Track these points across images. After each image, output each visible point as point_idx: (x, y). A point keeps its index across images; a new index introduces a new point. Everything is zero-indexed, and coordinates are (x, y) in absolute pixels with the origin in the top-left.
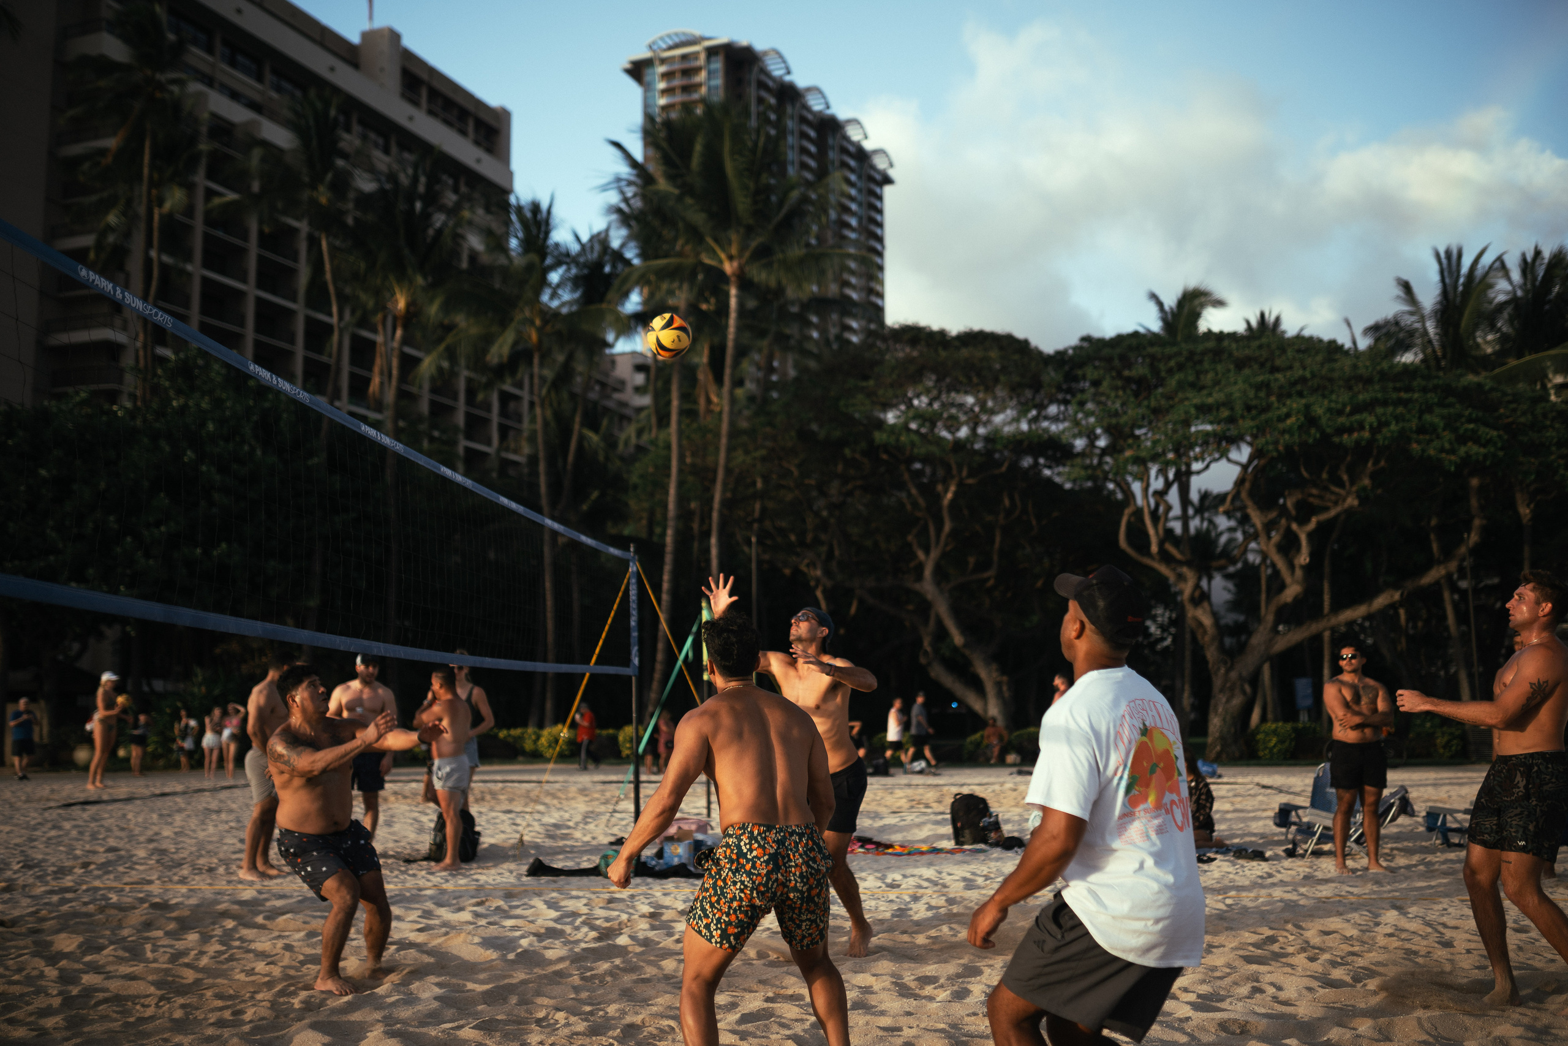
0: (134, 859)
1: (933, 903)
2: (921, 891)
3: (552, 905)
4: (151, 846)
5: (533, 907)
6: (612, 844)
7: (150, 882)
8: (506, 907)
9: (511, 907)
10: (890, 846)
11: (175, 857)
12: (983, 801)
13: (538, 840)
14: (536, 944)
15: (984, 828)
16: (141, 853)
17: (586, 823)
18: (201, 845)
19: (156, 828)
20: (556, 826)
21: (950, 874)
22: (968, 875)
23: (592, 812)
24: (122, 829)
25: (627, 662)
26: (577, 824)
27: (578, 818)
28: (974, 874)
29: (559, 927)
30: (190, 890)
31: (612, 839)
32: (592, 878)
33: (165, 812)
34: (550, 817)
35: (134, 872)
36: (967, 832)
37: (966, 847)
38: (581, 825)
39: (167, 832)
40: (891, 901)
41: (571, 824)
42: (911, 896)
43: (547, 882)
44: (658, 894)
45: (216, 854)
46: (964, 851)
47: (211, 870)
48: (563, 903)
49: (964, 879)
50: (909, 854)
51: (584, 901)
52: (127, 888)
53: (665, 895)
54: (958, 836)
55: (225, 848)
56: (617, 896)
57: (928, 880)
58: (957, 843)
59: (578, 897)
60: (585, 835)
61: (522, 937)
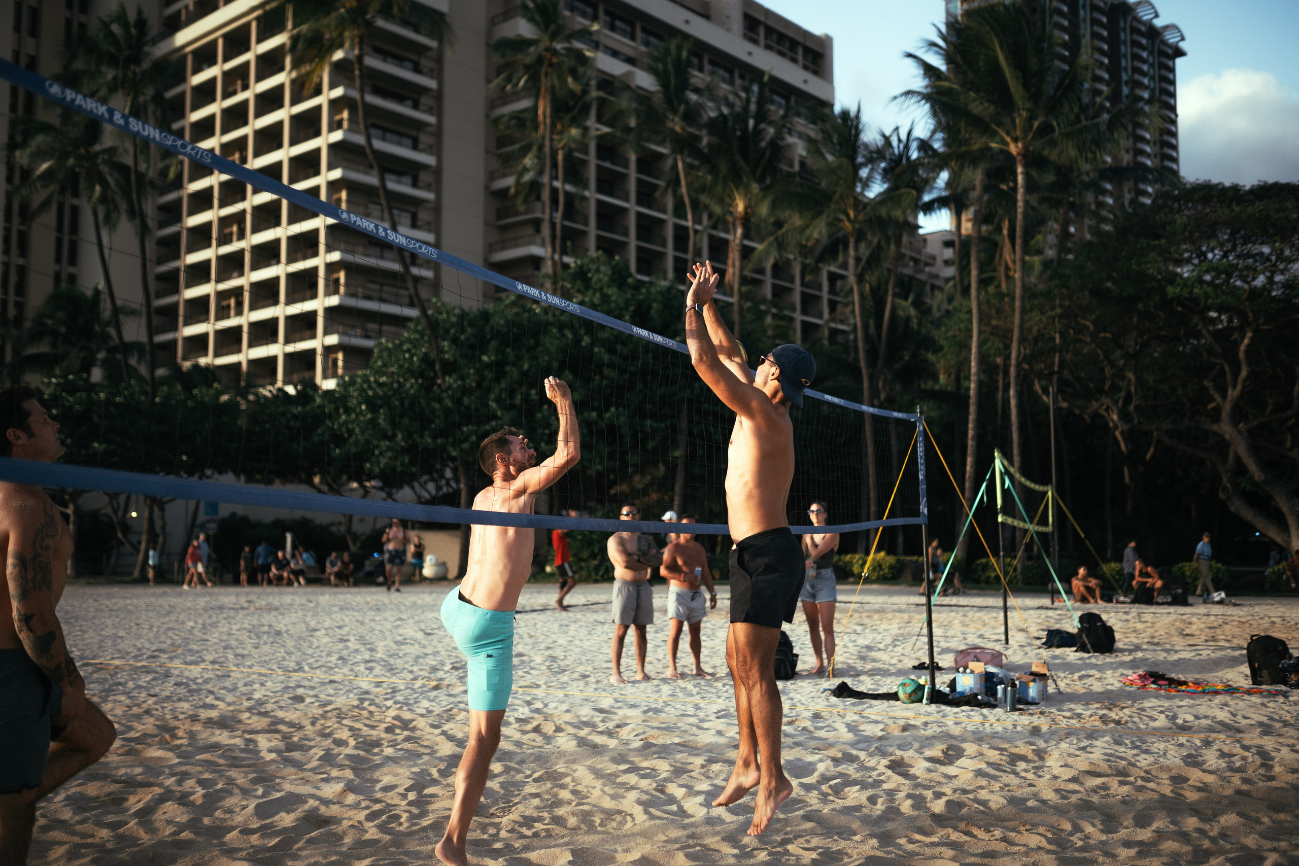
0: (532, 664)
1: (1226, 749)
2: (1214, 735)
3: (852, 728)
4: (548, 653)
5: (835, 730)
6: (915, 668)
7: (538, 686)
8: (812, 729)
9: (816, 728)
10: (1185, 683)
11: (562, 663)
12: (1282, 643)
13: (851, 661)
14: (832, 769)
15: (1284, 670)
16: (538, 659)
17: (895, 646)
18: (584, 653)
19: (554, 637)
20: (869, 648)
21: (1245, 718)
22: (1265, 719)
23: (902, 635)
24: (531, 637)
25: (917, 513)
26: (887, 646)
27: (888, 640)
28: (1271, 719)
29: (855, 752)
30: (566, 695)
31: (916, 663)
32: (892, 702)
33: (565, 622)
34: (865, 638)
35: (529, 676)
36: (1265, 673)
37: (1264, 687)
38: (890, 648)
39: (562, 641)
40: (1181, 745)
41: (881, 646)
42: (1202, 741)
43: (853, 704)
44: (950, 723)
45: (593, 662)
46: (1260, 692)
47: (584, 676)
48: (861, 728)
49: (1261, 724)
50: (1203, 692)
51: (881, 726)
52: (521, 690)
53: (956, 724)
54: (1256, 677)
55: (601, 656)
56: (912, 722)
57: (1221, 723)
58: (1254, 683)
59: (877, 722)
60: (892, 657)
61: (821, 761)
